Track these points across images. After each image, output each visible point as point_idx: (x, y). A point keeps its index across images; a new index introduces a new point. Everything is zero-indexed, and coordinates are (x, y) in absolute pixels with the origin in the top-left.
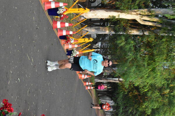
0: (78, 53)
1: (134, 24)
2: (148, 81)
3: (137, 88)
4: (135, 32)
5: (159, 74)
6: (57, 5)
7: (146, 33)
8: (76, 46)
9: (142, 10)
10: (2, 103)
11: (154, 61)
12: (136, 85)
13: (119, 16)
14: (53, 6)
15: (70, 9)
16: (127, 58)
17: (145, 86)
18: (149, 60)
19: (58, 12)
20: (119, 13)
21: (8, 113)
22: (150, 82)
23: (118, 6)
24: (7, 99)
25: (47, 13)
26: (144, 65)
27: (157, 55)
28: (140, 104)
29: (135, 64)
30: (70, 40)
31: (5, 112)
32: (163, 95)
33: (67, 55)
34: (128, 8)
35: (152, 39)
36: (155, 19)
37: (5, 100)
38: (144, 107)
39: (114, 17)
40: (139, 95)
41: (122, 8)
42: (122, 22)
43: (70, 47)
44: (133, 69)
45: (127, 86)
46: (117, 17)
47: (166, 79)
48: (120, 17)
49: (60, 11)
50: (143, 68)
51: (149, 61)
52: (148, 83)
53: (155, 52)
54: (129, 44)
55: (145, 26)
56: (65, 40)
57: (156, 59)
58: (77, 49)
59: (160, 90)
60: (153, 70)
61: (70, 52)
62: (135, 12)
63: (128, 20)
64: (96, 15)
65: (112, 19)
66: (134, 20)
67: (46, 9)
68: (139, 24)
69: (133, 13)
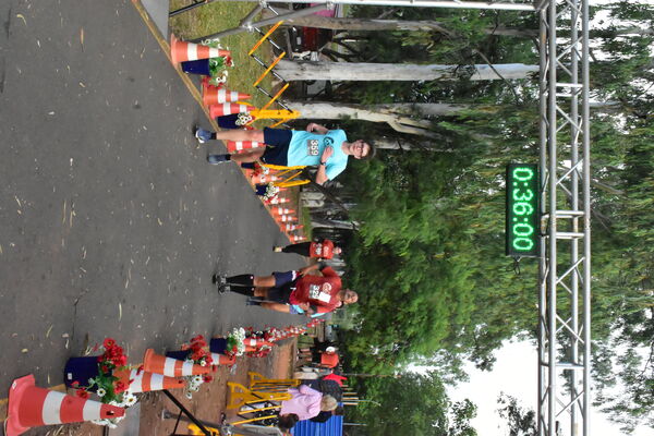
0: (278, 190)
1: (383, 130)
2: (406, 236)
3: (387, 246)
4: (385, 146)
5: (427, 224)
6: (235, 108)
7: (406, 148)
8: (274, 179)
9: (399, 105)
10: (101, 347)
11: (419, 200)
12: (385, 241)
13: (356, 114)
14: (227, 111)
15: (262, 111)
16: (371, 194)
17: (403, 246)
18: (411, 197)
19: (237, 123)
20: (357, 110)
21: (114, 367)
22: (411, 238)
23: (357, 98)
24: (113, 338)
25: (215, 125)
26: (401, 209)
27: (425, 190)
28: (391, 273)
29: (386, 205)
30: (262, 170)
31: (109, 365)
32: (432, 261)
33: (257, 194)
34: (374, 103)
35: (416, 160)
36: (425, 123)
37: (110, 341)
38: (397, 278)
39: (347, 117)
40: (390, 257)
41: (365, 101)
42: (363, 127)
43: (263, 181)
44: (383, 215)
45: (368, 242)
46: (353, 118)
47: (439, 232)
48: (359, 118)
49: (242, 121)
50: (399, 213)
51: (410, 201)
52: (406, 240)
53: (421, 185)
54: (375, 168)
55: (403, 135)
56: (252, 171)
57: (424, 198)
58: (276, 183)
59: (428, 249)
60: (417, 217)
61: (262, 189)
62: (387, 108)
63: (375, 123)
64: (314, 112)
65: (345, 121)
66: (385, 124)
67: (213, 116)
68: (392, 131)
69: (383, 111)
